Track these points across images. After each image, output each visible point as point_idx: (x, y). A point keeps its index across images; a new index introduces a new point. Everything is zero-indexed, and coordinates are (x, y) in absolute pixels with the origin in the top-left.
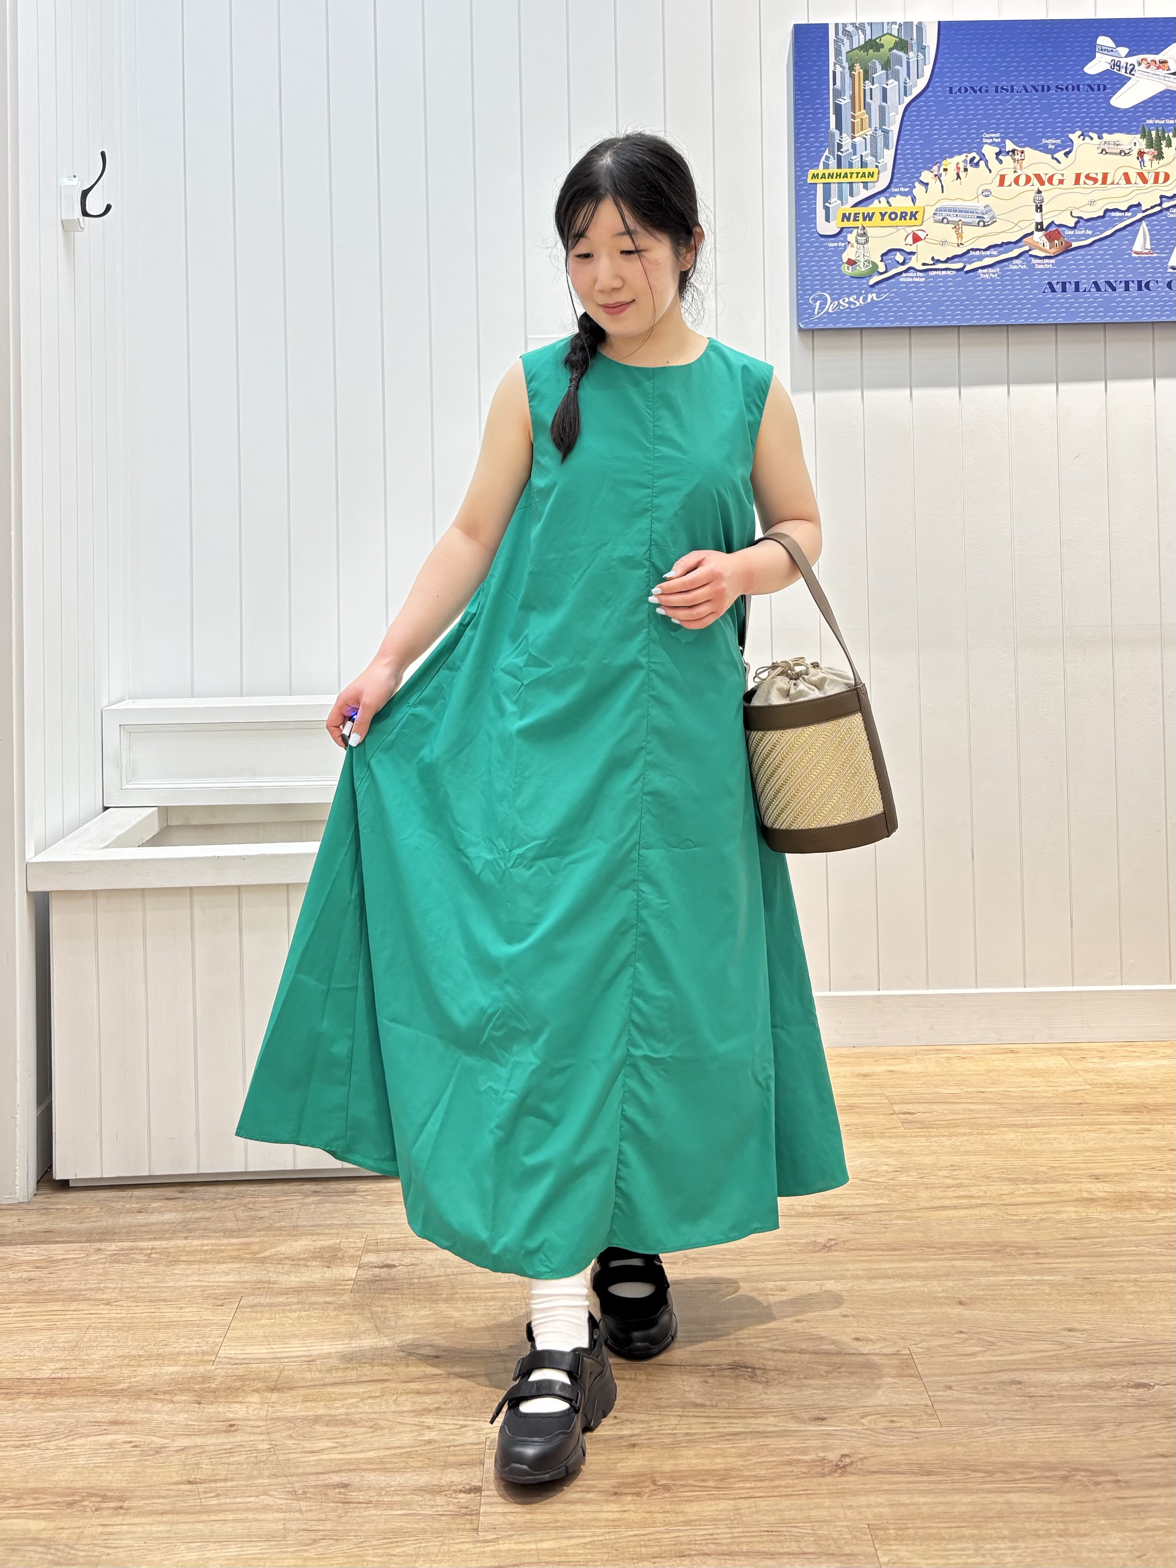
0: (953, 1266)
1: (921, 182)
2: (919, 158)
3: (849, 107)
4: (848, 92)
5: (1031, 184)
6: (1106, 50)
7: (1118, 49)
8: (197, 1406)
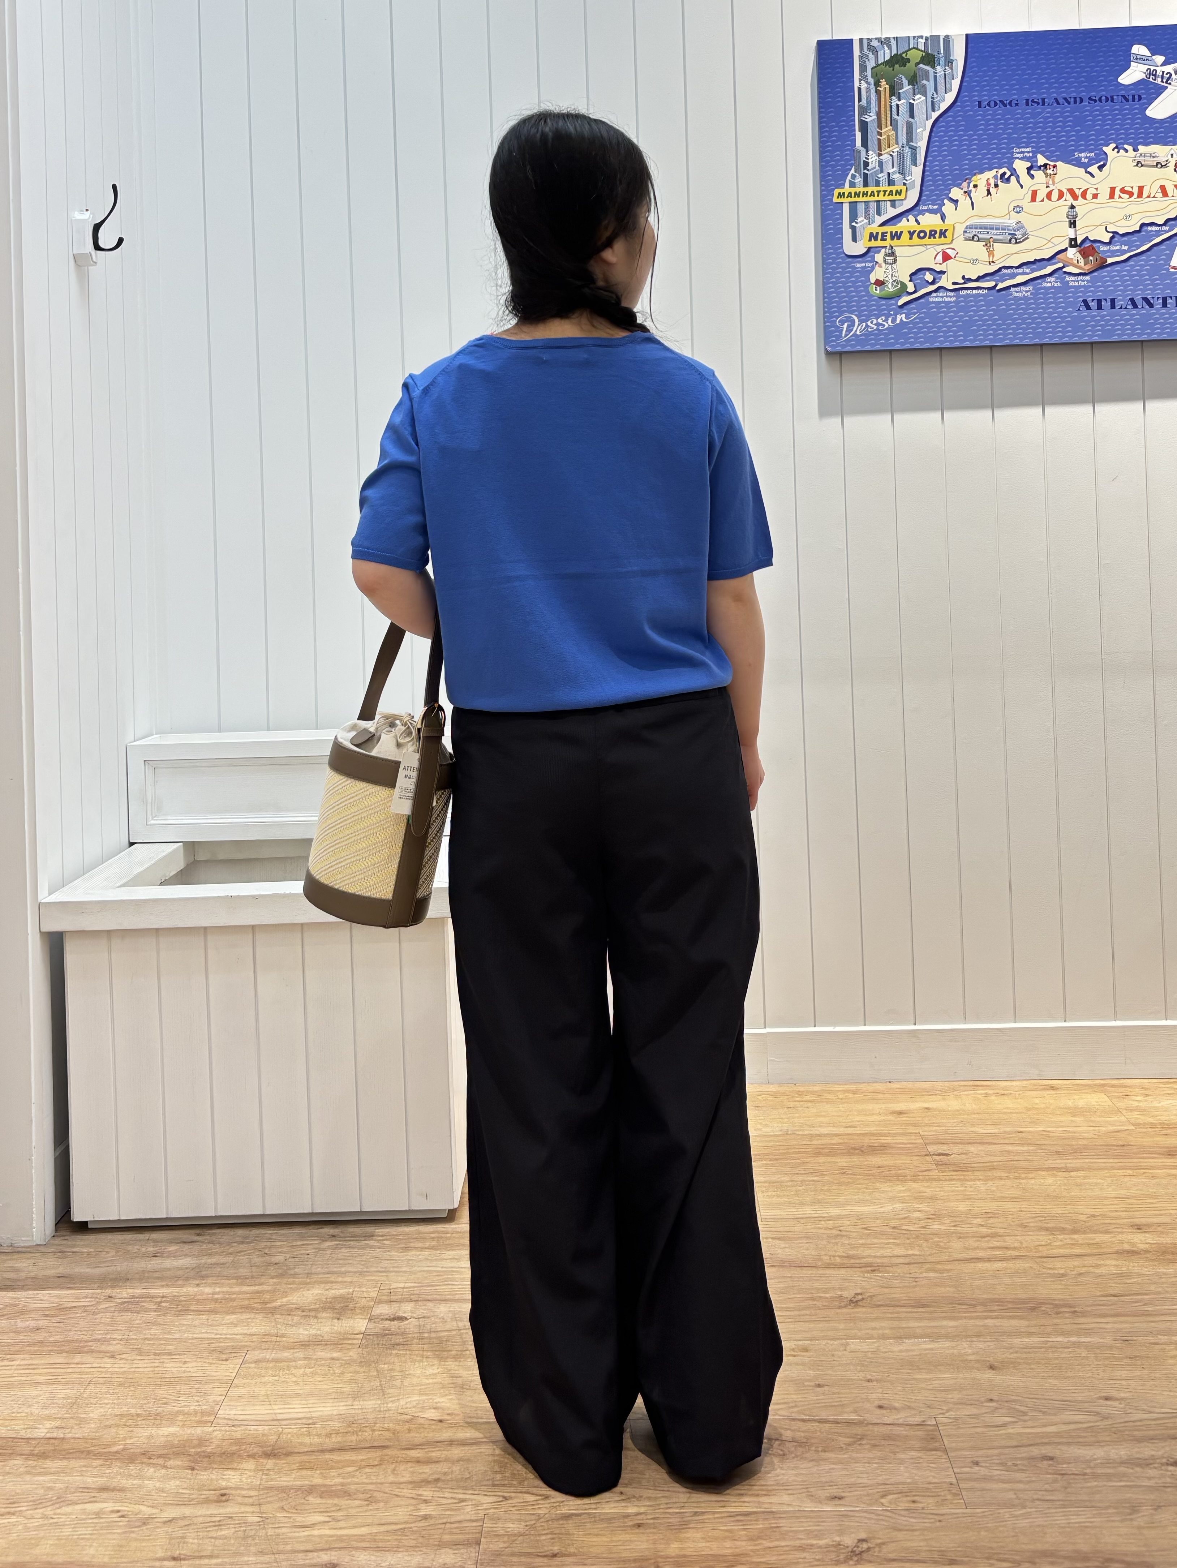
0: (986, 1326)
1: (951, 200)
2: (948, 175)
3: (876, 122)
4: (874, 108)
5: (1064, 199)
6: (1140, 59)
7: (1154, 57)
8: (190, 1472)
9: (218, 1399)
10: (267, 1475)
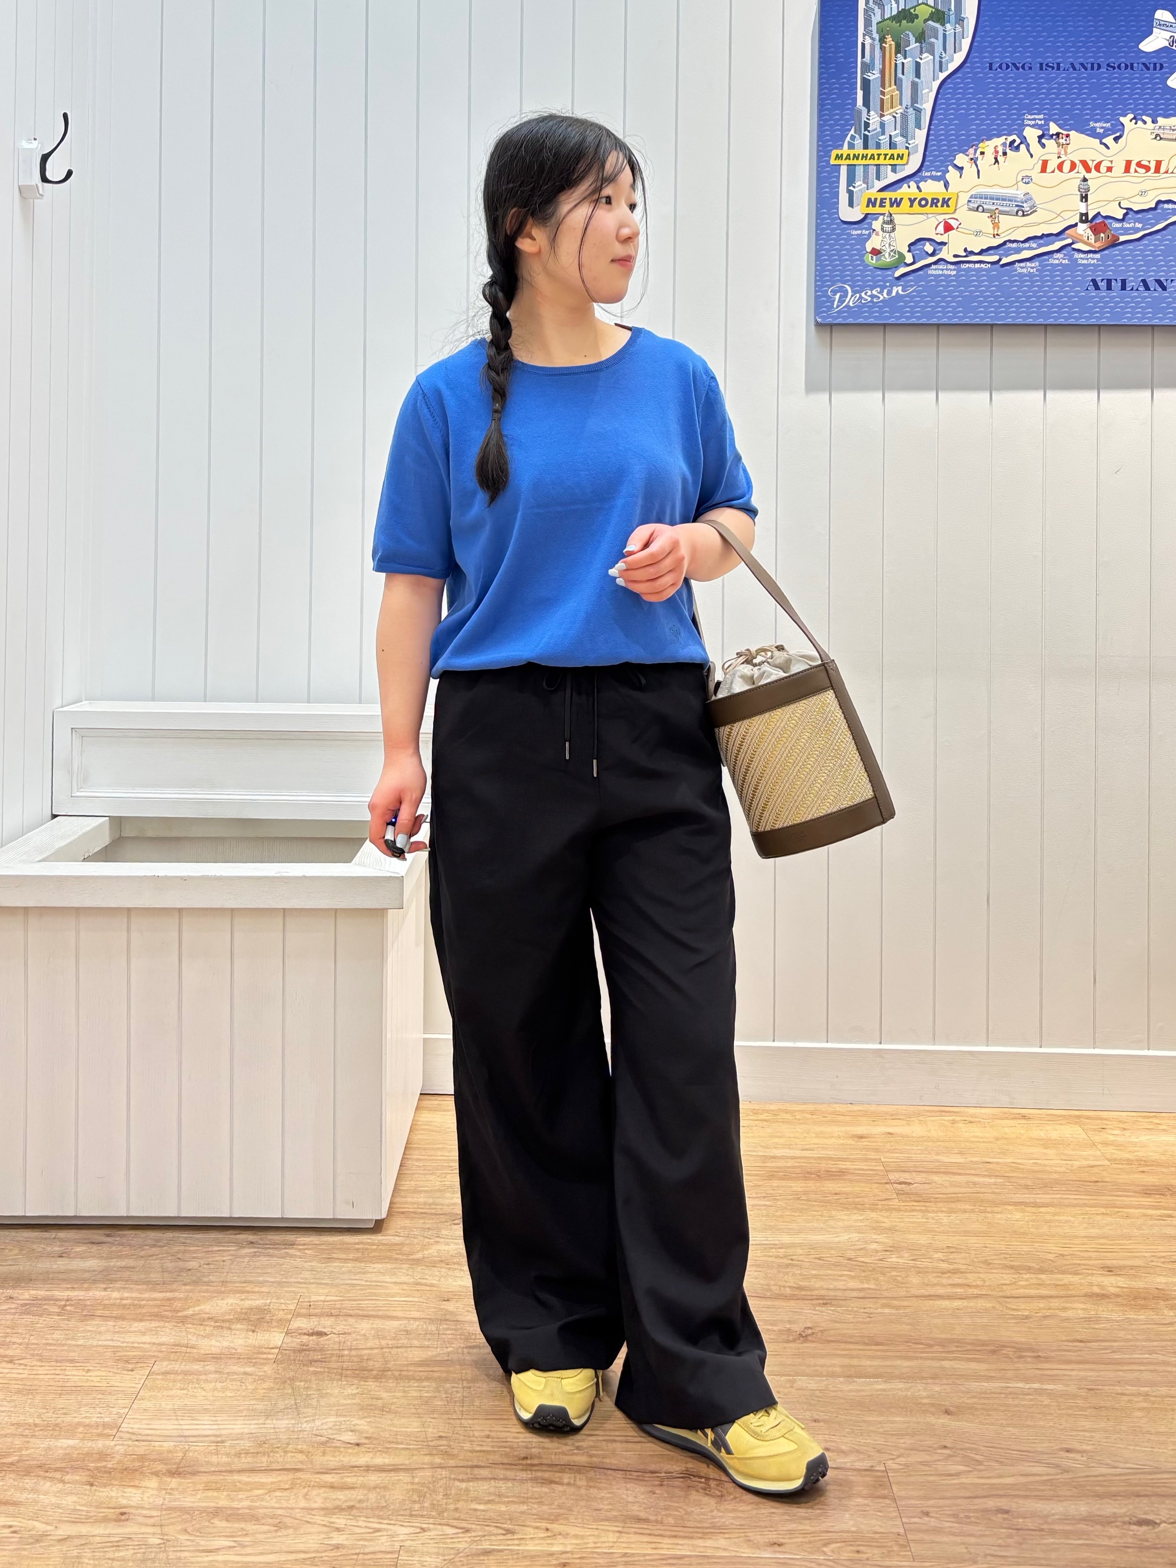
0: (943, 1368)
1: (956, 167)
3: (879, 81)
4: (878, 65)
5: (1076, 171)
6: (1164, 25)
8: (88, 1487)
9: (122, 1411)
10: (170, 1494)
